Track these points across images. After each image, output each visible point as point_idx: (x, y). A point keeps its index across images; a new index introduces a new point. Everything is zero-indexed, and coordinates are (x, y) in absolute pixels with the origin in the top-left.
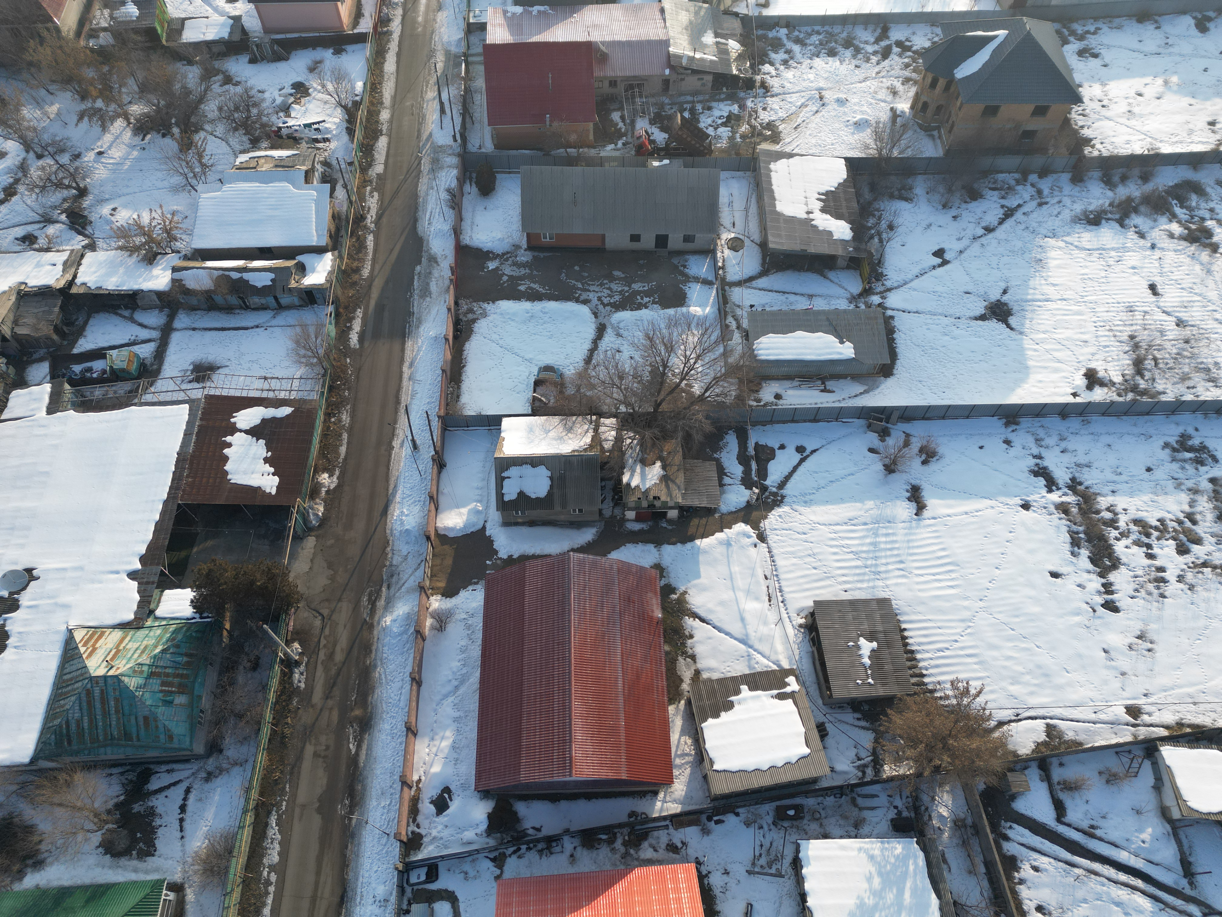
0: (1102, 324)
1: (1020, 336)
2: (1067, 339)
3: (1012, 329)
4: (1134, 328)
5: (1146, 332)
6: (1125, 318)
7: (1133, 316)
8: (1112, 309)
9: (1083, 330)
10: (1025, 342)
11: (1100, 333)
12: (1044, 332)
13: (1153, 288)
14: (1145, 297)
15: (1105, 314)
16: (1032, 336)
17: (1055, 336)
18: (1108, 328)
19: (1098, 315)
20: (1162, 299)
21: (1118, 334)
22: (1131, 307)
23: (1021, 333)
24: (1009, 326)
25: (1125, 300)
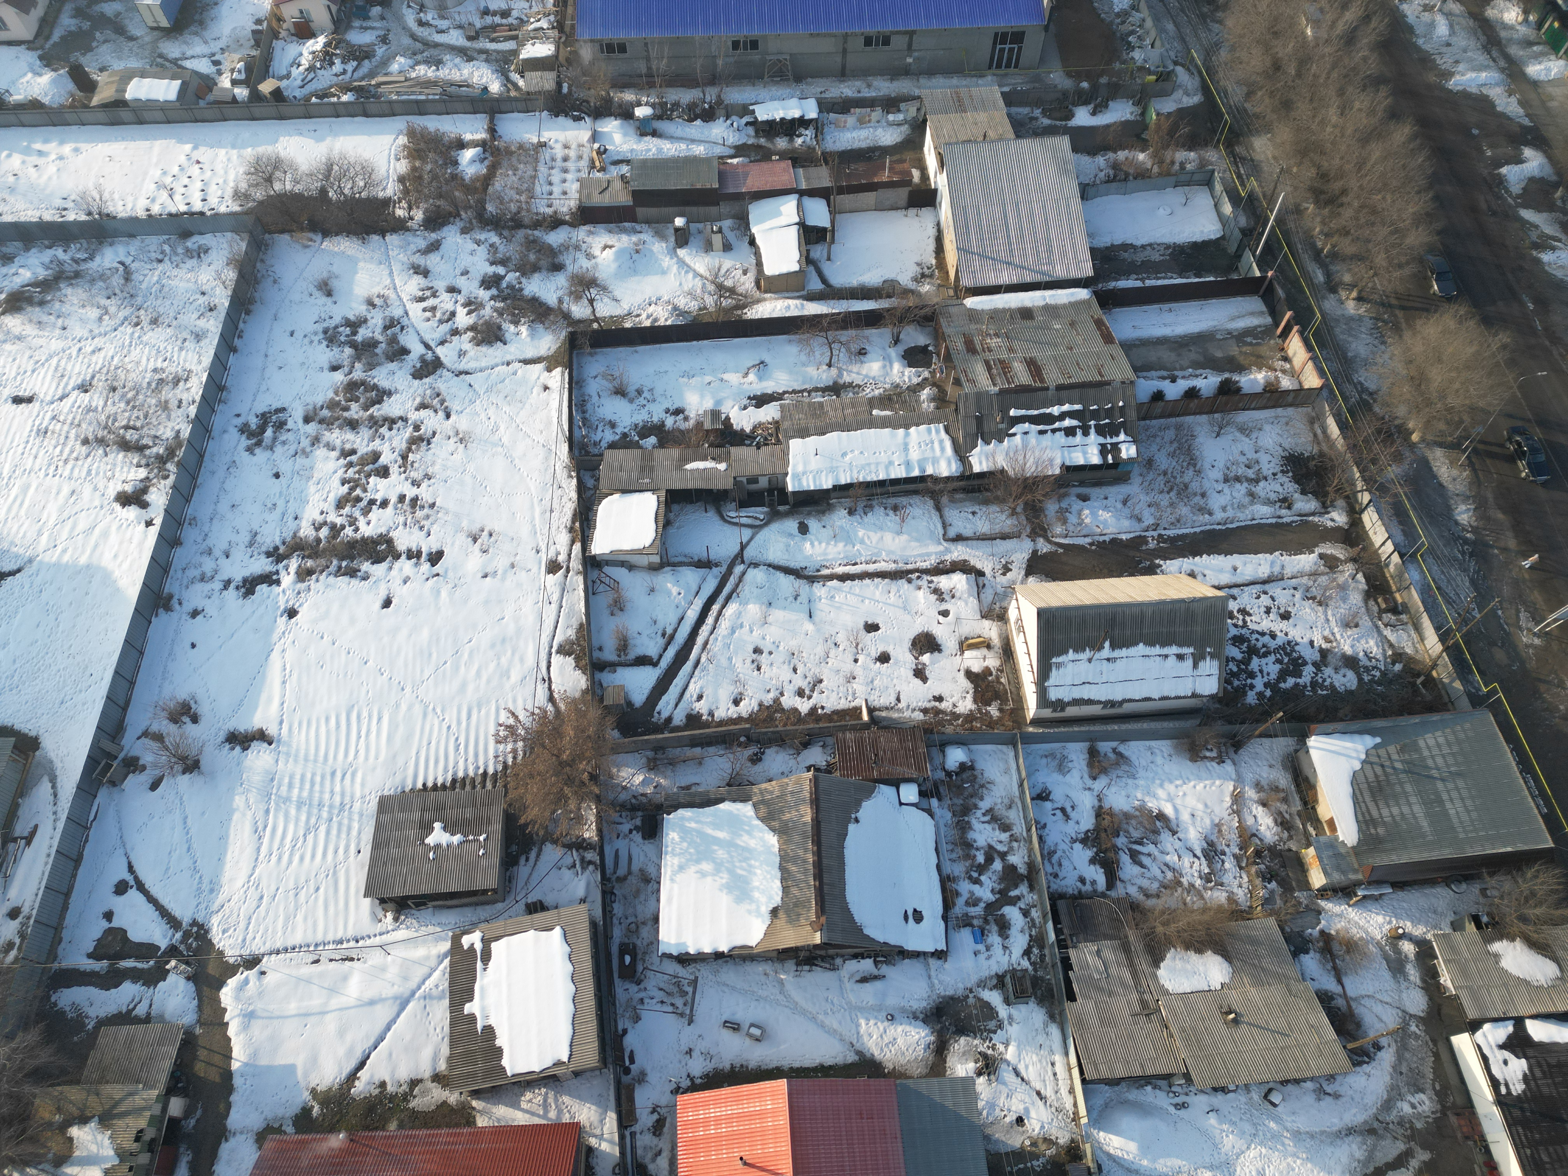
5: (84, 426)
13: (18, 400)
19: (37, 468)
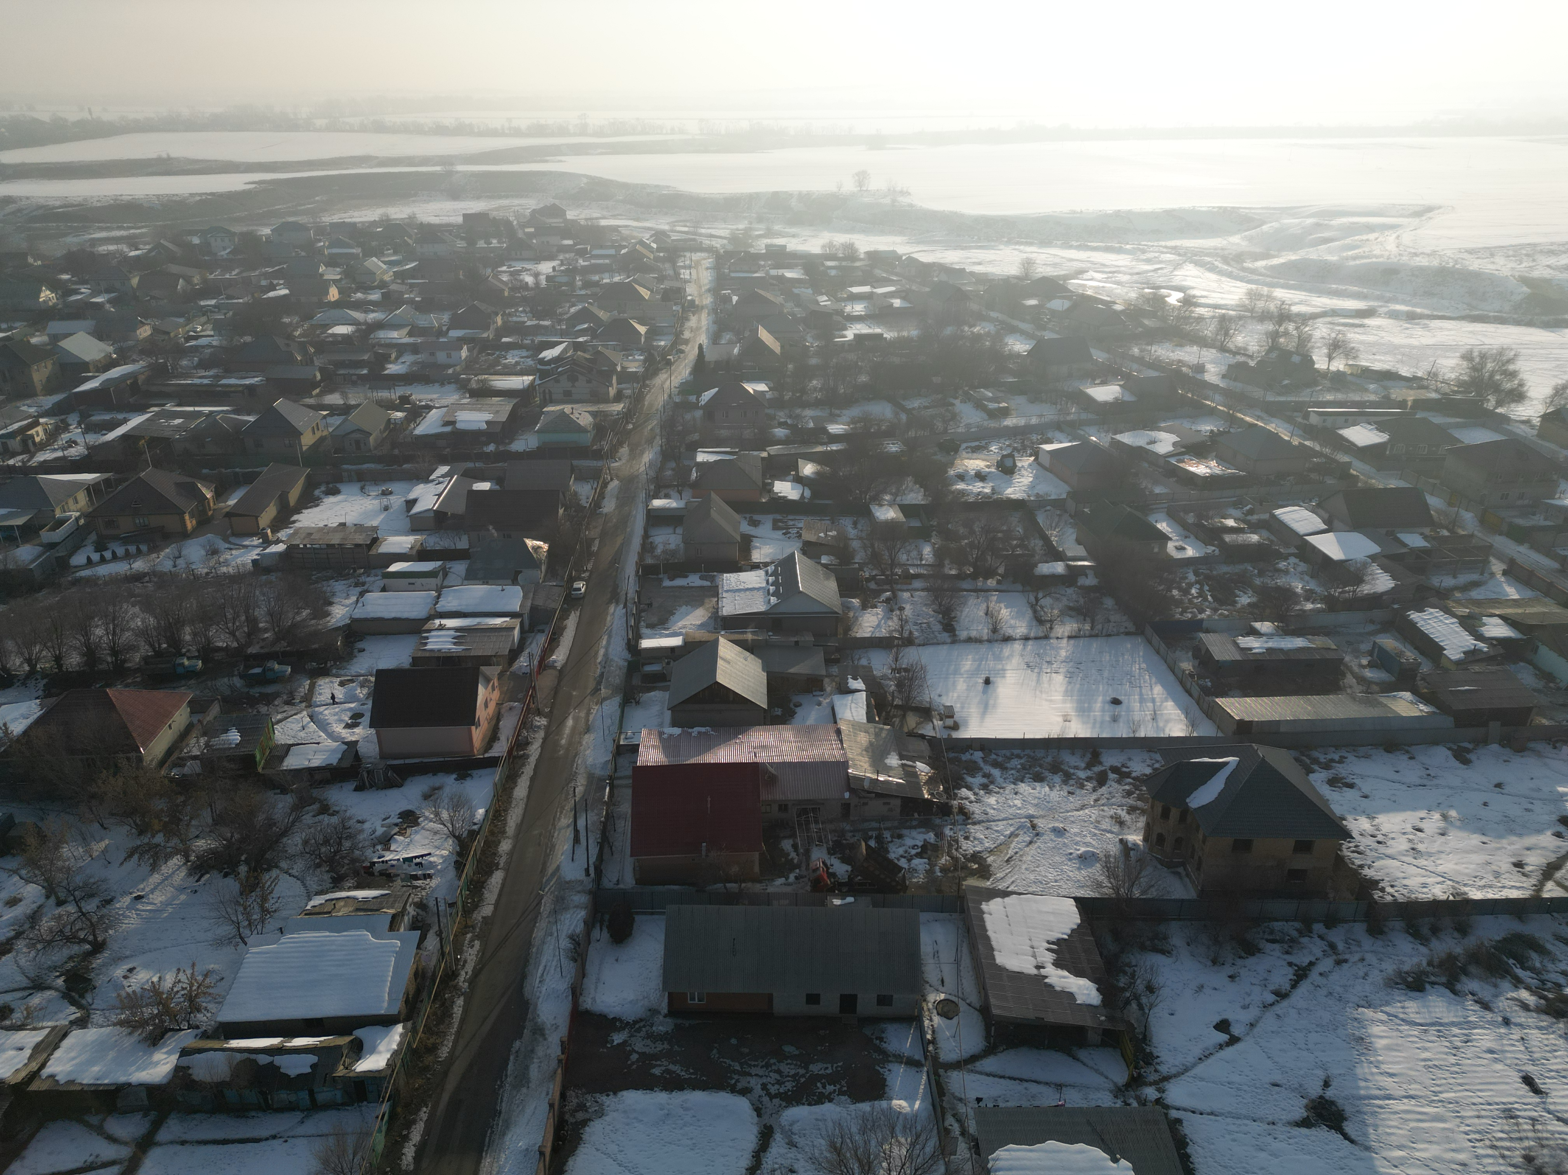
0: (1477, 1136)
1: (1367, 1154)
2: (1437, 1159)
3: (1352, 1141)
4: (1526, 1143)
6: (1506, 1128)
7: (1517, 1124)
8: (1483, 1113)
9: (1453, 1146)
10: (1377, 1163)
11: (1481, 1152)
12: (1400, 1147)
14: (1524, 1097)
15: (1476, 1121)
16: (1385, 1154)
17: (1418, 1154)
18: (1487, 1143)
20: (1549, 1100)
21: (1507, 1153)
22: (1510, 1110)
23: (1368, 1148)
24: (1346, 1137)
25: (1497, 1100)
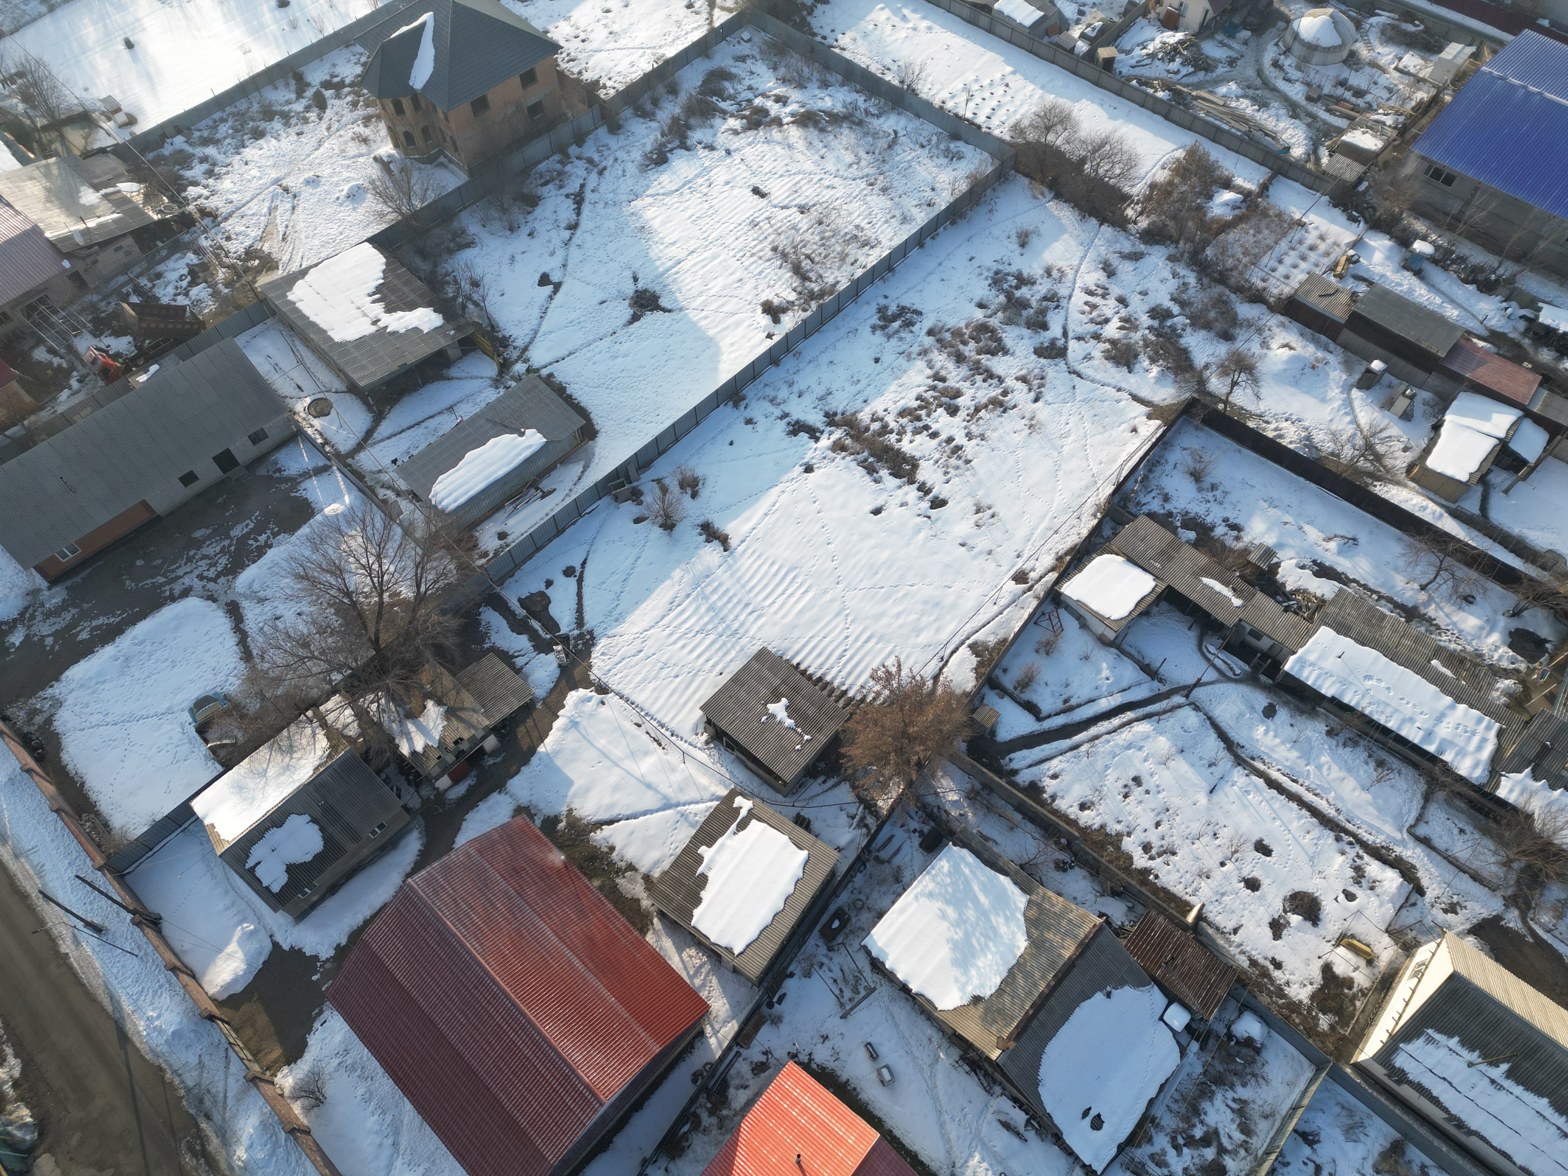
0: (741, 254)
1: (682, 313)
2: (724, 288)
3: (670, 311)
4: (770, 239)
5: (782, 237)
6: (755, 235)
7: (760, 229)
8: (739, 234)
9: (730, 271)
10: (691, 316)
11: (746, 264)
12: (700, 295)
13: (756, 191)
14: (757, 205)
15: (737, 242)
16: (693, 305)
17: (712, 292)
18: (748, 254)
19: (732, 247)
20: (773, 197)
21: (761, 254)
22: (753, 221)
23: (681, 309)
24: (665, 310)
25: (743, 219)
